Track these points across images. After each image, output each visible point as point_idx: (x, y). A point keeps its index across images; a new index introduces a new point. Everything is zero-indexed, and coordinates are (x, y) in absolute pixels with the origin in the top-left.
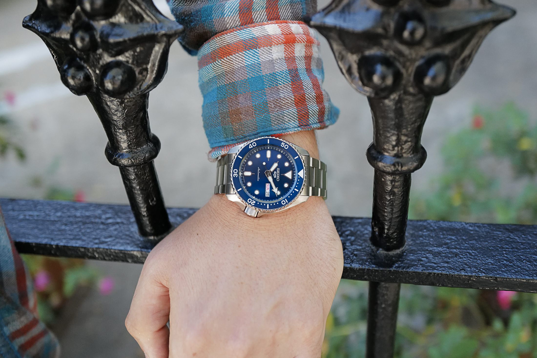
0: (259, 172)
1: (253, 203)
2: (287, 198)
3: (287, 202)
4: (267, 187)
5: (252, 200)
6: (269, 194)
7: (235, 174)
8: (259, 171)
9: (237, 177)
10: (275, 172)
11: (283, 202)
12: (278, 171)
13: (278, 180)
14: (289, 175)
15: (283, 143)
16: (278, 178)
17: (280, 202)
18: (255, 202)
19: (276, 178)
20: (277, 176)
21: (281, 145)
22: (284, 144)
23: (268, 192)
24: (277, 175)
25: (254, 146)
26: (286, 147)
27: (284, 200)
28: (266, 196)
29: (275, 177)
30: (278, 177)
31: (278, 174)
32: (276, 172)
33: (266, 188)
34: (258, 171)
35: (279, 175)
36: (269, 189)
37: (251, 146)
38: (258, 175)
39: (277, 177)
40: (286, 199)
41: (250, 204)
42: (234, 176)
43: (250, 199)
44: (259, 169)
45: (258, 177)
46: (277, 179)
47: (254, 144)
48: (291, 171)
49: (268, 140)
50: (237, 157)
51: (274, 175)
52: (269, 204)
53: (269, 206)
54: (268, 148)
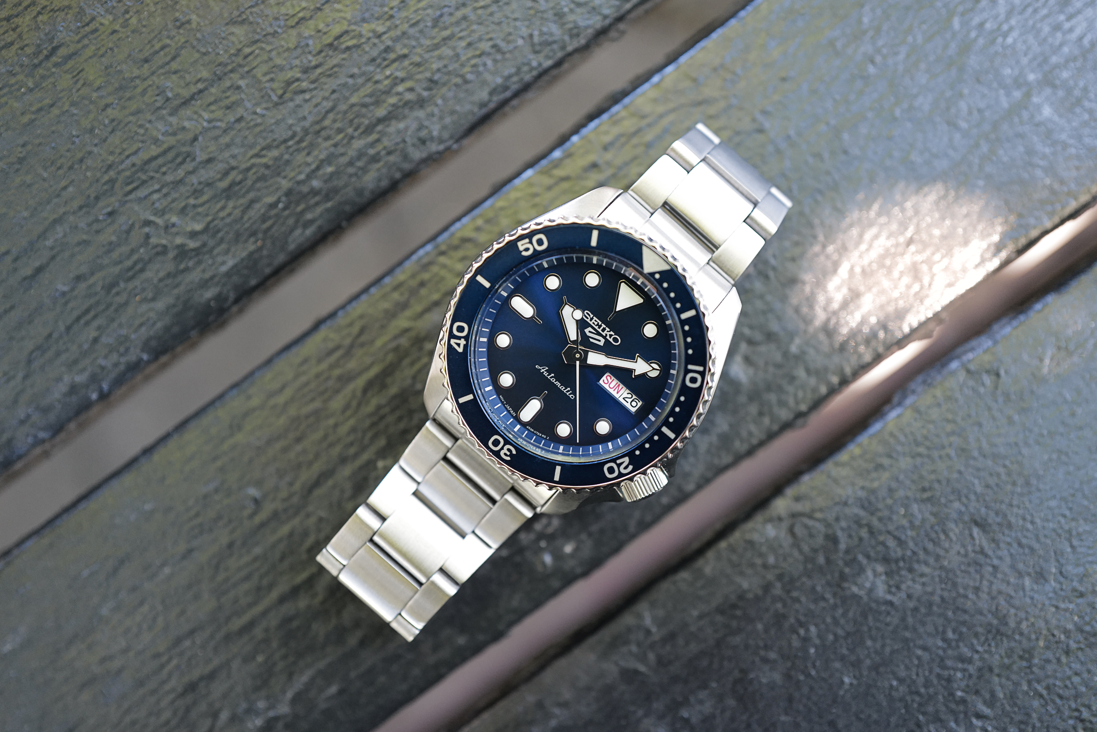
0: (551, 377)
1: (626, 468)
2: (689, 360)
3: (701, 369)
4: (612, 386)
5: (614, 460)
6: (634, 397)
7: (505, 451)
8: (549, 372)
9: (514, 452)
10: (587, 331)
11: (693, 380)
12: (591, 319)
13: (615, 340)
14: (627, 299)
15: (519, 244)
16: (611, 336)
17: (684, 390)
18: (626, 460)
19: (607, 341)
20: (604, 334)
21: (525, 254)
22: (527, 240)
23: (625, 395)
24: (600, 330)
25: (464, 334)
26: (540, 242)
27: (687, 371)
28: (633, 410)
29: (601, 343)
30: (607, 332)
31: (600, 327)
32: (590, 329)
33: (611, 391)
34: (546, 374)
35: (604, 326)
36: (621, 386)
37: (458, 341)
38: (558, 384)
39: (604, 337)
40: (690, 367)
41: (621, 475)
42: (508, 458)
43: (606, 467)
44: (544, 370)
45: (562, 388)
46: (611, 340)
47: (460, 329)
48: (623, 284)
49: (480, 278)
50: (460, 406)
51: (591, 340)
52: (666, 423)
53: (670, 426)
54: (505, 294)
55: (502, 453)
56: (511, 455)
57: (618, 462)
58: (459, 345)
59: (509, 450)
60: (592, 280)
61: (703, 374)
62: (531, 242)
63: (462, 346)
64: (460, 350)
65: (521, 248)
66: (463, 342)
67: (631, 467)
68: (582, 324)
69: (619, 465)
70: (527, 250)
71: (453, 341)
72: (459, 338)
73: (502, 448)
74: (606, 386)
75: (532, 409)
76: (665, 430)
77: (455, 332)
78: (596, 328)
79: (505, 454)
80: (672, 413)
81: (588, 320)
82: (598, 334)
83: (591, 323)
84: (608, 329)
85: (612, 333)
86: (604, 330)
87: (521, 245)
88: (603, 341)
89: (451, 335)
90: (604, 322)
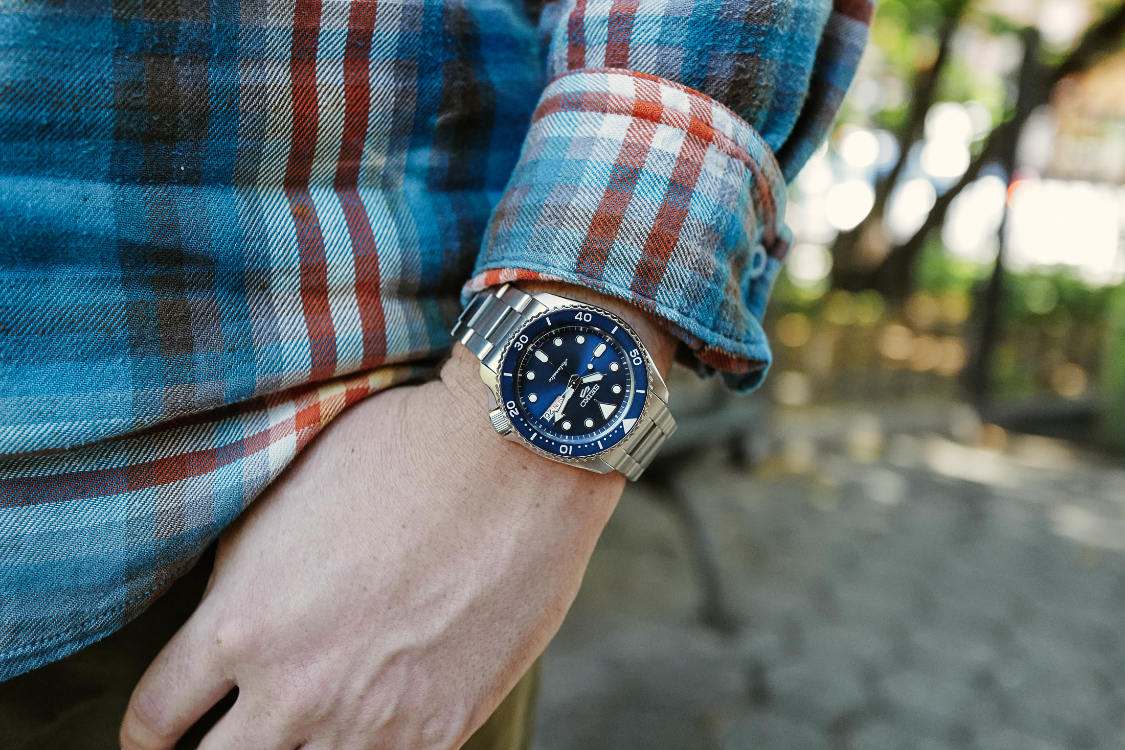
0: (561, 368)
2: (575, 446)
3: (570, 453)
7: (520, 344)
8: (563, 367)
10: (588, 387)
12: (595, 390)
13: (583, 404)
16: (585, 401)
18: (517, 413)
19: (583, 399)
20: (586, 397)
24: (588, 395)
25: (585, 320)
27: (568, 446)
29: (581, 396)
30: (588, 399)
31: (591, 395)
32: (589, 389)
34: (563, 365)
35: (591, 397)
38: (557, 372)
39: (584, 397)
40: (571, 447)
44: (565, 363)
45: (555, 374)
46: (583, 401)
50: (544, 318)
51: (583, 390)
52: (539, 435)
53: (537, 437)
54: (607, 341)
55: (518, 343)
58: (579, 317)
60: (617, 389)
62: (637, 356)
64: (576, 318)
66: (580, 319)
67: (513, 416)
68: (591, 385)
69: (514, 409)
70: (633, 354)
71: (581, 313)
72: (583, 317)
75: (542, 357)
76: (535, 434)
78: (590, 393)
80: (545, 438)
81: (593, 388)
82: (586, 394)
83: (592, 390)
85: (587, 402)
86: (588, 397)
89: (584, 312)
90: (594, 397)
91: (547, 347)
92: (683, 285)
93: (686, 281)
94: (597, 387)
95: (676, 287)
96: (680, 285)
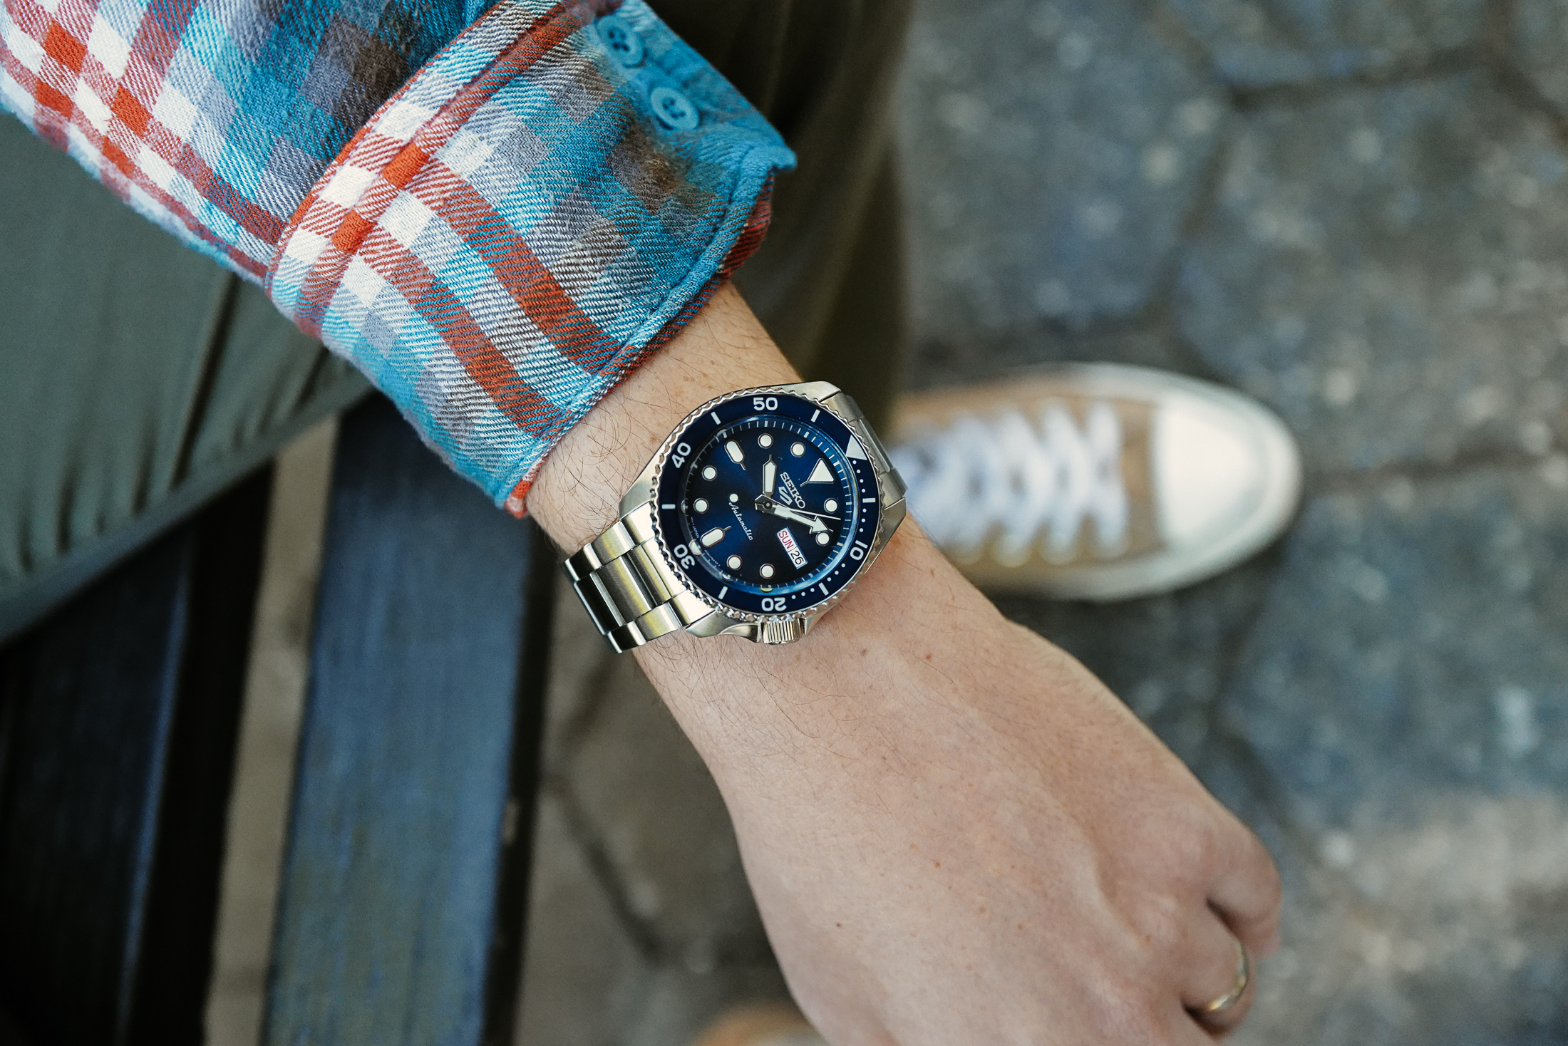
1: (780, 606)
2: (858, 536)
3: (866, 546)
4: (785, 540)
5: (773, 597)
6: (801, 555)
7: (686, 560)
8: (739, 511)
9: (693, 563)
10: (780, 489)
11: (857, 554)
12: (787, 481)
13: (801, 502)
14: (821, 474)
15: (755, 399)
16: (798, 499)
17: (847, 559)
18: (783, 600)
19: (794, 502)
20: (793, 496)
21: (756, 408)
22: (762, 399)
23: (793, 552)
24: (791, 492)
25: (686, 454)
26: (772, 404)
27: (854, 545)
29: (789, 503)
30: (797, 495)
31: (792, 489)
32: (783, 488)
33: (784, 544)
34: (735, 512)
35: (795, 489)
36: (793, 543)
37: (678, 458)
38: (743, 524)
39: (793, 499)
40: (857, 542)
41: (774, 611)
42: (687, 567)
43: (764, 601)
46: (798, 503)
47: (684, 449)
48: (821, 462)
49: (714, 415)
50: (661, 512)
51: (781, 497)
52: (824, 581)
53: (826, 584)
54: (725, 436)
55: (683, 561)
56: (690, 565)
57: (776, 599)
58: (678, 461)
59: (689, 560)
60: (798, 450)
61: (866, 551)
62: (764, 401)
63: (680, 463)
64: (678, 466)
65: (755, 403)
66: (682, 460)
67: (784, 607)
68: (778, 482)
69: (775, 603)
70: (759, 406)
71: (674, 457)
72: (680, 456)
73: (684, 557)
74: (781, 539)
75: (714, 536)
76: (821, 586)
77: (679, 450)
78: (789, 489)
79: (685, 563)
80: (832, 574)
81: (784, 481)
82: (789, 494)
83: (786, 484)
84: (798, 493)
85: (800, 497)
86: (794, 492)
87: (756, 401)
88: (791, 501)
89: (674, 451)
90: (797, 486)
91: (704, 524)
92: (619, 293)
93: (615, 286)
94: (785, 476)
95: (617, 305)
96: (616, 297)
